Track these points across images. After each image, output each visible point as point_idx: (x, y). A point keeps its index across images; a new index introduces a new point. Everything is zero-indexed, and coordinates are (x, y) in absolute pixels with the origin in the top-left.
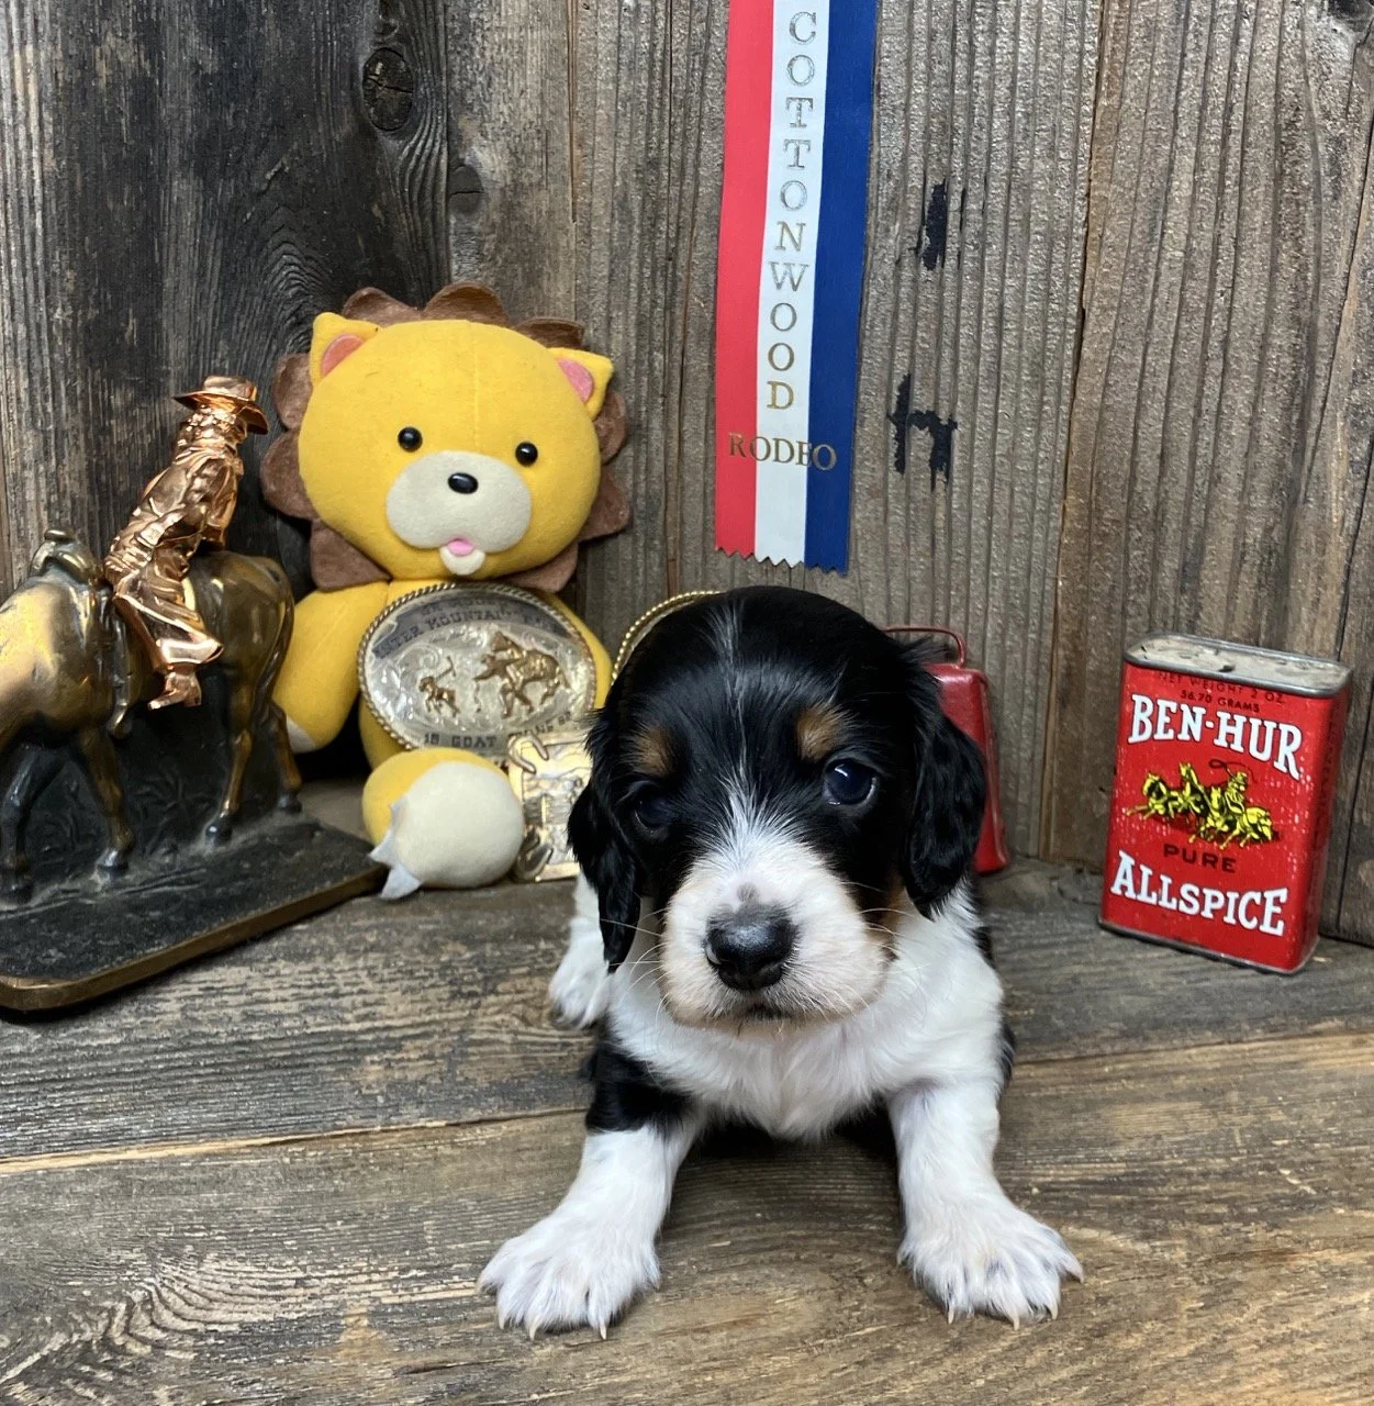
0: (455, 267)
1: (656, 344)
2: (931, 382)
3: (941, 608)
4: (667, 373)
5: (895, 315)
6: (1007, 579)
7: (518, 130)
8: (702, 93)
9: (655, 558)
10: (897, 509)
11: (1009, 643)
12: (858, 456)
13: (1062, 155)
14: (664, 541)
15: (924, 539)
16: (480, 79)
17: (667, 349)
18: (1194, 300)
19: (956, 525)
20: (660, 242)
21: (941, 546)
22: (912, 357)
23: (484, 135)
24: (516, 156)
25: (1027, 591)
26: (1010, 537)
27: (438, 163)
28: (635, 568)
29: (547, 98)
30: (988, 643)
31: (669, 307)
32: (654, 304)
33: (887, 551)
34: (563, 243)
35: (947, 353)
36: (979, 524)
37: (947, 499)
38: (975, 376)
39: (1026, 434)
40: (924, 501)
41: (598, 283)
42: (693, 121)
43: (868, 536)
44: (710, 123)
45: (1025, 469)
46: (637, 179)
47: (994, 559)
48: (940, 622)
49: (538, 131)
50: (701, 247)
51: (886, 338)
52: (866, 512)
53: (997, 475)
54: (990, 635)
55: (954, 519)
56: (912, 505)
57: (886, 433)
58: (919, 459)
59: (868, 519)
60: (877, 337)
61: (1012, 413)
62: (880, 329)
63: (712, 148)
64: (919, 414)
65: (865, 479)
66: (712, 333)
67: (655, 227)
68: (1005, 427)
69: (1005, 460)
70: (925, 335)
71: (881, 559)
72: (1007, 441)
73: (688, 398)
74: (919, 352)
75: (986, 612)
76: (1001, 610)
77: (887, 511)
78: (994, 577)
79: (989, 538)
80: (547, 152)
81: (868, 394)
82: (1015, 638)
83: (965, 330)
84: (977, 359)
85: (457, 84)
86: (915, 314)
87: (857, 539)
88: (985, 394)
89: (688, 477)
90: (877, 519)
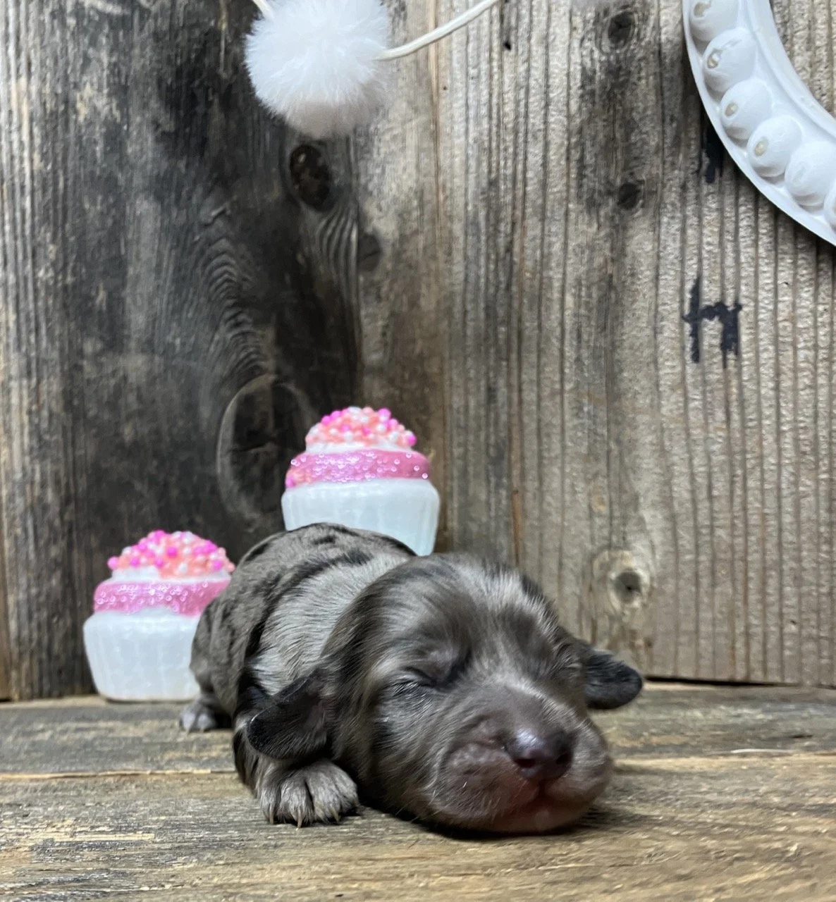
0: (363, 313)
1: (499, 319)
2: (717, 277)
3: (739, 472)
4: (508, 340)
5: (683, 231)
6: (795, 429)
7: (403, 197)
8: (526, 116)
9: (504, 493)
10: (695, 395)
11: (802, 489)
12: (661, 360)
13: (818, 43)
14: (509, 476)
15: (720, 415)
16: (378, 171)
17: (508, 323)
19: (747, 394)
20: (502, 241)
21: (735, 417)
22: (700, 261)
23: (380, 210)
24: (402, 216)
25: (816, 437)
26: (795, 389)
27: (349, 237)
28: (488, 504)
29: (422, 165)
30: (785, 492)
31: (509, 287)
32: (497, 288)
33: (688, 435)
34: (433, 266)
35: (729, 247)
36: (767, 389)
37: (739, 374)
38: (756, 258)
39: (806, 294)
40: (718, 381)
41: (458, 288)
42: (521, 140)
43: (672, 426)
44: (533, 136)
45: (806, 325)
46: (484, 199)
47: (784, 416)
48: (739, 485)
49: (416, 192)
50: (530, 233)
51: (677, 253)
52: (670, 405)
53: (781, 339)
54: (784, 486)
55: (745, 390)
56: (708, 388)
57: (682, 333)
58: (711, 346)
59: (671, 411)
60: (669, 254)
61: (790, 280)
62: (672, 248)
63: (535, 152)
64: (709, 308)
65: (667, 378)
66: (540, 297)
67: (497, 231)
68: (785, 295)
69: (787, 324)
70: (709, 239)
71: (683, 442)
72: (787, 306)
73: (524, 354)
74: (705, 255)
75: (779, 465)
76: (793, 460)
77: (687, 400)
78: (784, 432)
79: (778, 398)
80: (421, 206)
81: (665, 304)
82: (807, 483)
83: (743, 223)
84: (756, 243)
85: (363, 180)
86: (700, 225)
87: (663, 430)
88: (765, 272)
89: (526, 419)
90: (679, 409)
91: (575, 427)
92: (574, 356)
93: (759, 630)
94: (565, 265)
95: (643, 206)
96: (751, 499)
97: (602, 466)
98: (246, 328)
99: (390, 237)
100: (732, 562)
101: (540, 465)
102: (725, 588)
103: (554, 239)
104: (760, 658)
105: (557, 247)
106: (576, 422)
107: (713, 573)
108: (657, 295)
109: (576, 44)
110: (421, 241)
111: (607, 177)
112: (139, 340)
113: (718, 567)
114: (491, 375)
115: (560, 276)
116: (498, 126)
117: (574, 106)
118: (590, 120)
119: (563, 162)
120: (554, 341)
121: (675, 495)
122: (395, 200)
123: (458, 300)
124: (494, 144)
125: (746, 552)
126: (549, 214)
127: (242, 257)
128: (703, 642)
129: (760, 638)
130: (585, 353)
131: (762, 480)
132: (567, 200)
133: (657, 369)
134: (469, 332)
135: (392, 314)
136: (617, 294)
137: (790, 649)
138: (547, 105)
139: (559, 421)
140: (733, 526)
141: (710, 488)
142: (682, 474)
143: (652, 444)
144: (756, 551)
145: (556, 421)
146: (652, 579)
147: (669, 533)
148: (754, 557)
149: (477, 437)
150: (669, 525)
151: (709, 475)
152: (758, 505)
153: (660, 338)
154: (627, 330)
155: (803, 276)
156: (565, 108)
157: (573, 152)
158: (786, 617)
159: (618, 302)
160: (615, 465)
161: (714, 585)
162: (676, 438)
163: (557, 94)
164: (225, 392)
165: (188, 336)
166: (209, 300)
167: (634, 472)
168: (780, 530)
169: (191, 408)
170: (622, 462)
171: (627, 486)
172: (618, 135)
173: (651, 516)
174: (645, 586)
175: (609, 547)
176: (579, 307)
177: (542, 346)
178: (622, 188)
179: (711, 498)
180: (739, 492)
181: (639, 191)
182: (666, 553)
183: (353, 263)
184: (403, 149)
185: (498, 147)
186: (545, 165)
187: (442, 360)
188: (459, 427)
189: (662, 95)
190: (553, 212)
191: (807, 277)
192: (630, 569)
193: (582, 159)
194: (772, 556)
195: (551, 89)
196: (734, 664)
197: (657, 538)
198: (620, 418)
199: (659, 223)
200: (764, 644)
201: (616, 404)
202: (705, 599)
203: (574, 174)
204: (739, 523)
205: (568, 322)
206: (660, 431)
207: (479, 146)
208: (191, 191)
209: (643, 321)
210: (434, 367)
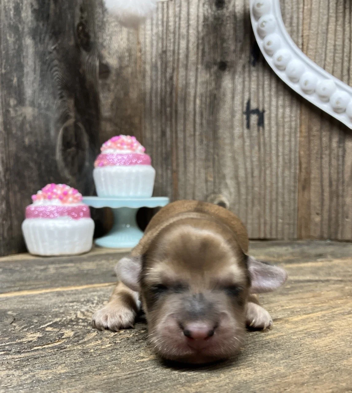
0: (101, 96)
1: (167, 105)
2: (256, 100)
3: (263, 168)
4: (171, 114)
5: (244, 82)
6: (283, 154)
7: (121, 51)
8: (179, 28)
10: (247, 140)
11: (285, 175)
12: (234, 127)
14: (172, 165)
15: (256, 148)
16: (108, 38)
17: (171, 107)
18: (338, 60)
19: (266, 142)
20: (168, 75)
21: (262, 150)
22: (250, 93)
23: (110, 54)
24: (121, 59)
25: (290, 158)
26: (283, 142)
29: (130, 39)
30: (280, 176)
31: (171, 93)
32: (166, 92)
33: (245, 155)
34: (135, 81)
35: (261, 91)
36: (274, 140)
37: (264, 135)
38: (270, 96)
39: (288, 110)
40: (256, 136)
41: (148, 91)
42: (177, 36)
43: (239, 151)
44: (182, 37)
45: (287, 121)
46: (160, 58)
47: (280, 150)
49: (127, 50)
50: (181, 74)
51: (241, 90)
52: (237, 143)
53: (279, 124)
54: (279, 174)
55: (266, 140)
56: (253, 139)
57: (243, 118)
58: (254, 124)
59: (238, 146)
60: (238, 90)
61: (283, 105)
62: (239, 88)
63: (183, 44)
64: (253, 110)
65: (237, 134)
66: (185, 99)
67: (166, 71)
68: (281, 109)
69: (281, 119)
70: (253, 87)
71: (243, 157)
72: (281, 113)
73: (178, 120)
74: (252, 92)
75: (277, 167)
76: (283, 165)
77: (244, 142)
78: (280, 156)
79: (277, 144)
80: (130, 55)
81: (236, 107)
82: (287, 173)
83: (266, 83)
85: (101, 40)
86: (250, 81)
87: (235, 152)
88: (273, 101)
89: (179, 144)
90: (241, 145)
91: (200, 149)
92: (200, 123)
93: (270, 222)
94: (196, 88)
95: (228, 71)
96: (267, 178)
97: (211, 164)
98: (65, 99)
99: (114, 66)
100: (260, 199)
101: (185, 162)
102: (257, 208)
103: (191, 78)
104: (270, 231)
105: (192, 80)
107: (253, 202)
108: (233, 104)
109: (201, 5)
110: (130, 70)
111: (214, 58)
112: (29, 101)
113: (255, 200)
114: (164, 126)
115: (194, 92)
116: (167, 30)
117: (200, 28)
118: (207, 35)
119: (196, 49)
120: (191, 116)
121: (239, 175)
122: (117, 51)
123: (148, 96)
124: (165, 37)
125: (265, 196)
126: (189, 68)
127: (63, 68)
129: (270, 225)
130: (204, 122)
131: (271, 171)
132: (197, 64)
133: (233, 130)
134: (154, 108)
135: (116, 98)
136: (217, 101)
137: (280, 228)
138: (188, 26)
140: (261, 187)
141: (252, 173)
142: (242, 168)
143: (230, 157)
145: (192, 146)
146: (231, 204)
147: (237, 189)
148: (268, 197)
150: (237, 186)
151: (252, 169)
152: (270, 180)
153: (234, 119)
154: (221, 115)
155: (287, 104)
156: (196, 29)
157: (200, 46)
158: (279, 217)
159: (218, 104)
160: (216, 163)
161: (253, 205)
163: (193, 22)
165: (46, 100)
166: (53, 86)
167: (224, 167)
168: (277, 188)
170: (219, 163)
171: (221, 171)
172: (219, 43)
173: (230, 182)
174: (228, 207)
175: (214, 193)
176: (202, 104)
177: (186, 117)
178: (220, 63)
179: (253, 176)
180: (263, 174)
181: (227, 65)
182: (235, 196)
183: (97, 75)
186: (188, 48)
187: (141, 118)
189: (236, 31)
190: (191, 67)
192: (222, 201)
193: (203, 49)
194: (274, 196)
196: (260, 233)
197: (232, 190)
198: (218, 147)
199: (235, 78)
200: (271, 227)
201: (217, 141)
202: (250, 211)
203: (200, 54)
204: (263, 186)
205: (198, 109)
206: (233, 152)
207: (158, 36)
208: (45, 37)
209: (228, 113)
210: (136, 121)
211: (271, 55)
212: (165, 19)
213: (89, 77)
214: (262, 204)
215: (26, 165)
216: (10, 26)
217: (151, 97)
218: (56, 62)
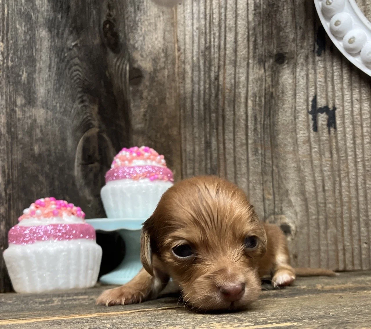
0: (132, 105)
1: (212, 110)
2: (324, 96)
3: (338, 179)
4: (217, 120)
5: (307, 75)
6: (363, 161)
7: (155, 52)
8: (225, 20)
10: (315, 146)
11: (367, 186)
12: (298, 130)
15: (327, 154)
16: (141, 38)
17: (217, 112)
19: (340, 145)
20: (213, 75)
21: (335, 155)
22: (316, 89)
23: (142, 56)
24: (155, 60)
26: (362, 144)
27: (126, 68)
29: (166, 38)
30: (360, 187)
31: (217, 96)
32: (210, 96)
33: (312, 163)
34: (173, 85)
35: (329, 84)
36: (350, 143)
37: (336, 137)
38: (342, 89)
39: (366, 104)
40: (326, 140)
41: (188, 95)
42: (223, 30)
43: (304, 159)
44: (229, 29)
45: (366, 117)
46: (202, 55)
47: (358, 155)
48: (337, 185)
49: (163, 50)
50: (228, 72)
51: (305, 84)
52: (303, 150)
53: (355, 123)
54: (359, 184)
55: (339, 144)
56: (322, 143)
57: (308, 118)
58: (322, 125)
59: (303, 153)
60: (301, 85)
61: (359, 99)
62: (302, 82)
63: (230, 37)
64: (320, 108)
65: (301, 138)
66: (234, 101)
67: (210, 69)
68: (356, 104)
69: (358, 116)
70: (320, 80)
71: (310, 167)
72: (358, 109)
73: (226, 127)
74: (318, 86)
75: (357, 176)
76: (363, 173)
77: (311, 148)
78: (359, 162)
79: (355, 147)
80: (166, 56)
81: (299, 106)
83: (336, 74)
84: (342, 82)
85: (132, 42)
86: (315, 73)
87: (300, 161)
88: (346, 95)
89: (227, 156)
90: (307, 152)
91: (254, 160)
92: (253, 128)
93: (350, 247)
94: (247, 87)
95: (287, 63)
96: (343, 190)
97: (269, 178)
98: (87, 104)
99: (148, 69)
100: (335, 218)
101: (235, 177)
102: (332, 230)
103: (241, 75)
104: (351, 259)
105: (243, 78)
106: (254, 157)
107: (326, 223)
108: (295, 102)
110: (166, 72)
111: (269, 50)
112: (42, 102)
113: (329, 220)
114: (208, 136)
115: (245, 92)
116: (210, 23)
117: (251, 17)
118: (259, 25)
119: (246, 41)
120: (242, 121)
121: (306, 190)
122: (151, 53)
123: (188, 101)
124: (208, 31)
125: (342, 213)
126: (238, 64)
127: (84, 68)
128: (322, 254)
129: (350, 251)
130: (259, 127)
131: (349, 182)
132: (248, 58)
133: (296, 134)
134: (195, 116)
135: (149, 106)
136: (275, 100)
137: (365, 255)
138: (236, 16)
139: (246, 157)
140: (335, 202)
141: (324, 186)
142: (310, 180)
143: (294, 167)
144: (347, 213)
145: (244, 157)
146: (296, 227)
147: (304, 207)
148: (346, 216)
149: (200, 165)
150: (304, 203)
151: (323, 181)
152: (347, 193)
153: (297, 120)
154: (281, 117)
155: (364, 97)
156: (246, 19)
157: (251, 38)
158: (362, 241)
159: (276, 104)
160: (276, 177)
161: (327, 228)
162: (306, 164)
163: (242, 12)
164: (78, 134)
165: (62, 103)
166: (71, 87)
167: (286, 180)
168: (358, 203)
169: (64, 140)
170: (279, 175)
171: (282, 186)
172: (274, 32)
173: (294, 199)
174: (293, 230)
175: (274, 213)
176: (255, 106)
177: (236, 123)
178: (276, 55)
179: (324, 190)
180: (337, 188)
181: (285, 57)
182: (302, 216)
183: (128, 80)
184: (156, 29)
185: (210, 32)
186: (236, 41)
187: (180, 128)
188: (190, 160)
189: (295, 17)
190: (240, 63)
191: (366, 98)
192: (285, 223)
193: (255, 41)
194: (354, 214)
195: (238, 9)
196: (338, 263)
197: (298, 209)
198: (277, 156)
199: (296, 71)
200: (353, 253)
201: (276, 150)
202: (323, 235)
203: (251, 47)
204: (338, 201)
205: (250, 112)
206: (298, 162)
207: (199, 31)
208: (64, 30)
209: (289, 113)
210: (174, 132)
211: (340, 39)
212: (208, 12)
213: (116, 82)
214: (339, 224)
215: (35, 178)
216: (20, 13)
217: (192, 102)
218: (77, 60)
